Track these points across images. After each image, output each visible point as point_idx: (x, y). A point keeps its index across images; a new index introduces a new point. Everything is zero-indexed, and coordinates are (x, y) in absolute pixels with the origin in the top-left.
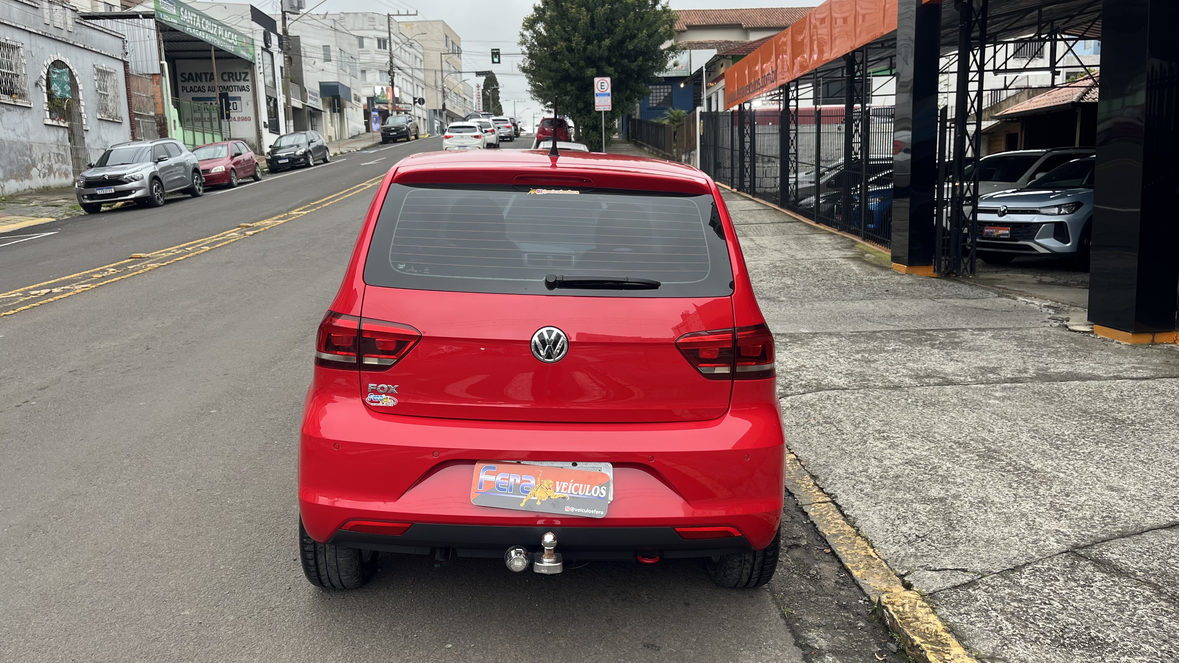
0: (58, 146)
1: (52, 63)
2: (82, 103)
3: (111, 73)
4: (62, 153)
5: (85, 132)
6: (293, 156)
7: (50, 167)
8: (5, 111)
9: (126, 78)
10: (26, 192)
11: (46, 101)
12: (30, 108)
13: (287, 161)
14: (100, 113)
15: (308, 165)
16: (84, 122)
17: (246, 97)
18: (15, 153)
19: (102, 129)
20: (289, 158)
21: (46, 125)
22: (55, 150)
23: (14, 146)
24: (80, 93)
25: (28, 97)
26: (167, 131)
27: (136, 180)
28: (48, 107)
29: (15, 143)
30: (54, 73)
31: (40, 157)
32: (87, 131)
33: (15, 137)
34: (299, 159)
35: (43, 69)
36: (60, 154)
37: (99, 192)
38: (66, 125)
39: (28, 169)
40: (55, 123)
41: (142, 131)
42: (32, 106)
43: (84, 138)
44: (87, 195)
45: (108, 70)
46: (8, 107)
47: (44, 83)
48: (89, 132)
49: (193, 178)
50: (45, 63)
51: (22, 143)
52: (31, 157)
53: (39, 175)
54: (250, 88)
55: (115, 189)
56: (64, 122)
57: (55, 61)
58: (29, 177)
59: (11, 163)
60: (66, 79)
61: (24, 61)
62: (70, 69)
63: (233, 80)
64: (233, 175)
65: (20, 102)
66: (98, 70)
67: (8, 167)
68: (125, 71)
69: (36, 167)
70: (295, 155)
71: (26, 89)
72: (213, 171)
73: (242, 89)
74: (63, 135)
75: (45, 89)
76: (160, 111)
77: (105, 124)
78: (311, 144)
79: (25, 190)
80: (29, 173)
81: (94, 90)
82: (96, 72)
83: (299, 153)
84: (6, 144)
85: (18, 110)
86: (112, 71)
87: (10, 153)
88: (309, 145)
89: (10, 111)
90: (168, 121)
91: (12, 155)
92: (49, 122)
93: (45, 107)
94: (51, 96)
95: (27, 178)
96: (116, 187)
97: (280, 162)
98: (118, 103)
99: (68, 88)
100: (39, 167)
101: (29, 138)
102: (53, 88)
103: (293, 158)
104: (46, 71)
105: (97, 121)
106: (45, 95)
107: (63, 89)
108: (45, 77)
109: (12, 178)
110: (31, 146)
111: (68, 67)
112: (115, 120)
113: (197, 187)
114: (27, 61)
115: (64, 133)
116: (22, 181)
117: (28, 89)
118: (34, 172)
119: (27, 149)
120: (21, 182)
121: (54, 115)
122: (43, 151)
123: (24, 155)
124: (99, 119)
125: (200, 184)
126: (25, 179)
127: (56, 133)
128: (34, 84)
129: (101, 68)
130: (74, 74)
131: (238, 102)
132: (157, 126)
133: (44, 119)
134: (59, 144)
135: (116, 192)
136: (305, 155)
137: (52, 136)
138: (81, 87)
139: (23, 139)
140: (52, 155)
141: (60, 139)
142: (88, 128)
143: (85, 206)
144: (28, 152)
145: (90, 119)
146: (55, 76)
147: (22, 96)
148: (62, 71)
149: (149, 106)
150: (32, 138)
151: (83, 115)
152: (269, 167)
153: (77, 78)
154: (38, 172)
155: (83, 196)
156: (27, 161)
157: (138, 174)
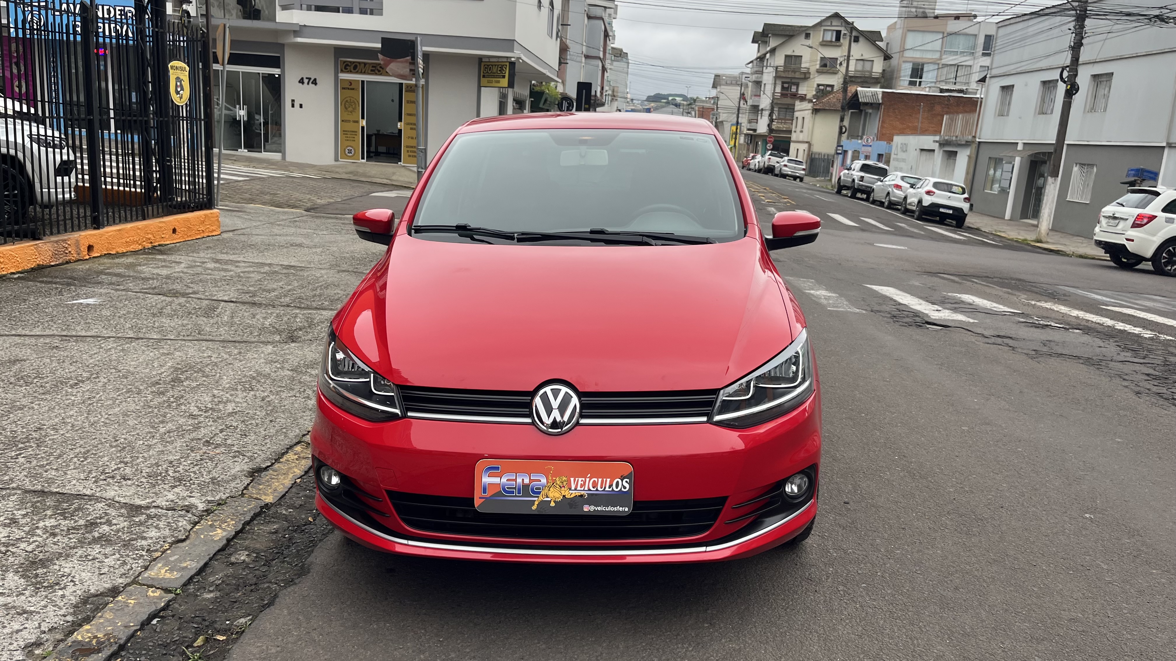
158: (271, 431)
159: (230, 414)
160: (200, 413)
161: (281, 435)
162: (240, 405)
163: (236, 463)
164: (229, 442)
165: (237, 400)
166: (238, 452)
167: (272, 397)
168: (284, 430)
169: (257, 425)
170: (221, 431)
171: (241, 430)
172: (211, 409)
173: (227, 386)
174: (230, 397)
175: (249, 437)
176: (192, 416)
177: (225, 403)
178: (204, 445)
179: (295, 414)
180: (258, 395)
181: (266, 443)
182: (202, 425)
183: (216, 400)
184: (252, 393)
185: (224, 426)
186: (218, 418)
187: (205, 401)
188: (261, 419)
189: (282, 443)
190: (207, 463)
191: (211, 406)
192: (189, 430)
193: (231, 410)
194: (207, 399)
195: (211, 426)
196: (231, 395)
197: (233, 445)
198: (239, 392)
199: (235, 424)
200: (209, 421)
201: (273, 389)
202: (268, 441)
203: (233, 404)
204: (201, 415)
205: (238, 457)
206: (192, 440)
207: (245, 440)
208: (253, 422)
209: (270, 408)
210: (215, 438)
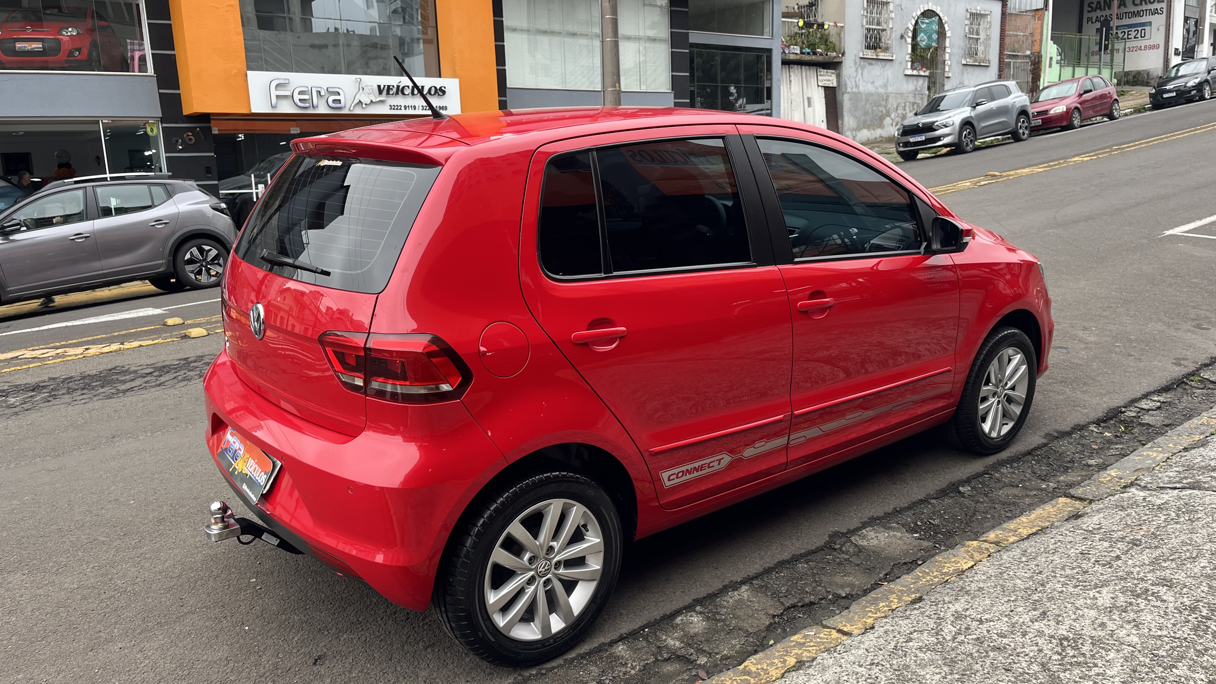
0: (915, 95)
1: (922, 14)
2: (948, 50)
3: (986, 15)
4: (918, 102)
5: (946, 79)
6: (1182, 88)
7: (904, 116)
8: (867, 65)
9: (1002, 18)
10: (876, 141)
11: (910, 51)
12: (892, 60)
13: (1174, 94)
14: (965, 59)
15: (1202, 98)
16: (947, 69)
17: (1158, 21)
18: (871, 104)
19: (965, 74)
20: (1176, 91)
21: (906, 75)
22: (911, 99)
23: (871, 98)
24: (948, 40)
25: (890, 50)
26: (1040, 70)
27: (946, 127)
28: (911, 57)
29: (871, 94)
30: (923, 23)
31: (895, 107)
32: (948, 77)
33: (874, 89)
34: (1190, 91)
35: (910, 20)
36: (915, 103)
37: (912, 140)
38: (927, 73)
39: (882, 119)
40: (915, 72)
41: (1012, 73)
42: (894, 58)
43: (944, 85)
44: (902, 143)
45: (982, 12)
46: (870, 61)
47: (910, 34)
48: (951, 79)
49: (1017, 121)
50: (914, 15)
51: (879, 95)
52: (886, 107)
53: (892, 125)
54: (1165, 10)
55: (925, 136)
56: (925, 71)
57: (925, 11)
58: (881, 126)
59: (866, 113)
60: (935, 27)
61: (893, 15)
62: (940, 17)
63: (1146, 4)
64: (1076, 114)
65: (882, 56)
66: (972, 14)
67: (863, 118)
68: (1002, 10)
69: (889, 116)
70: (1185, 87)
71: (890, 42)
72: (1052, 112)
73: (1155, 12)
74: (923, 84)
75: (909, 40)
76: (1036, 48)
77: (970, 69)
78: (1212, 72)
79: (876, 138)
80: (882, 122)
81: (963, 34)
82: (968, 16)
83: (1191, 84)
84: (864, 96)
85: (879, 63)
86: (987, 13)
87: (866, 104)
88: (1209, 72)
89: (872, 64)
90: (1043, 59)
91: (868, 107)
92: (909, 72)
93: (908, 58)
94: (915, 47)
95: (880, 127)
96: (927, 134)
97: (1165, 96)
98: (987, 46)
99: (935, 36)
100: (893, 116)
101: (887, 89)
102: (919, 39)
103: (1183, 91)
104: (914, 22)
105: (961, 67)
106: (910, 47)
107: (930, 37)
108: (912, 28)
109: (864, 128)
110: (888, 97)
111: (938, 15)
112: (982, 64)
113: (1021, 131)
114: (895, 15)
115: (924, 81)
116: (874, 130)
117: (892, 42)
118: (887, 121)
119: (883, 100)
120: (872, 131)
121: (916, 65)
122: (899, 101)
123: (880, 105)
124: (964, 65)
125: (1026, 128)
126: (877, 127)
127: (915, 83)
128: (899, 37)
129: (975, 11)
130: (944, 21)
131: (1147, 28)
132: (1031, 65)
133: (904, 70)
134: (917, 93)
135: (926, 139)
136: (1199, 87)
137: (910, 86)
138: (948, 34)
139: (881, 91)
140: (907, 104)
141: (918, 88)
142: (950, 75)
143: (901, 154)
144: (884, 103)
145: (954, 66)
146: (923, 26)
147: (886, 49)
148: (931, 20)
149: (1025, 45)
150: (890, 89)
151: (946, 62)
152: (1151, 103)
153: (946, 26)
154: (891, 121)
155: (899, 144)
156: (882, 111)
157: (950, 121)
158: (1044, 560)
159: (1105, 584)
160: (1156, 589)
161: (1031, 553)
162: (1089, 602)
163: (1097, 523)
164: (1106, 544)
165: (1093, 613)
166: (1094, 534)
167: (1026, 618)
168: (1024, 559)
169: (1063, 568)
170: (1118, 558)
171: (1089, 559)
172: (1138, 596)
173: (1112, 655)
174: (1105, 620)
175: (1078, 551)
176: (1169, 584)
177: (1114, 606)
178: (1140, 540)
179: (996, 586)
180: (1052, 623)
181: (1055, 543)
182: (1148, 567)
183: (1132, 615)
184: (1063, 631)
185: (1115, 564)
186: (1125, 579)
187: (1152, 612)
188: (1055, 577)
189: (1033, 543)
190: (1133, 522)
191: (1140, 601)
192: (1165, 561)
193: (1105, 590)
194: (1149, 617)
195: (1134, 567)
196: (1103, 625)
197: (1100, 540)
198: (1088, 631)
199: (1097, 568)
200: (1138, 574)
201: (1019, 639)
202: (1051, 547)
203: (1100, 602)
204: (1152, 585)
205: (1094, 529)
206: (1156, 547)
207: (1083, 548)
208: (1068, 572)
209: (1035, 597)
210: (1126, 549)
